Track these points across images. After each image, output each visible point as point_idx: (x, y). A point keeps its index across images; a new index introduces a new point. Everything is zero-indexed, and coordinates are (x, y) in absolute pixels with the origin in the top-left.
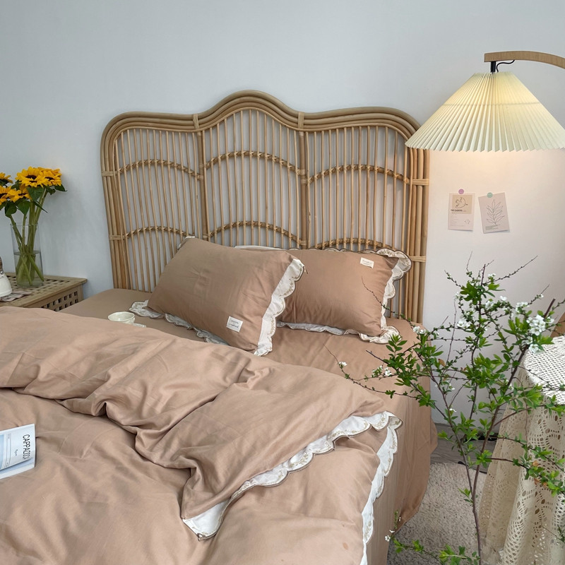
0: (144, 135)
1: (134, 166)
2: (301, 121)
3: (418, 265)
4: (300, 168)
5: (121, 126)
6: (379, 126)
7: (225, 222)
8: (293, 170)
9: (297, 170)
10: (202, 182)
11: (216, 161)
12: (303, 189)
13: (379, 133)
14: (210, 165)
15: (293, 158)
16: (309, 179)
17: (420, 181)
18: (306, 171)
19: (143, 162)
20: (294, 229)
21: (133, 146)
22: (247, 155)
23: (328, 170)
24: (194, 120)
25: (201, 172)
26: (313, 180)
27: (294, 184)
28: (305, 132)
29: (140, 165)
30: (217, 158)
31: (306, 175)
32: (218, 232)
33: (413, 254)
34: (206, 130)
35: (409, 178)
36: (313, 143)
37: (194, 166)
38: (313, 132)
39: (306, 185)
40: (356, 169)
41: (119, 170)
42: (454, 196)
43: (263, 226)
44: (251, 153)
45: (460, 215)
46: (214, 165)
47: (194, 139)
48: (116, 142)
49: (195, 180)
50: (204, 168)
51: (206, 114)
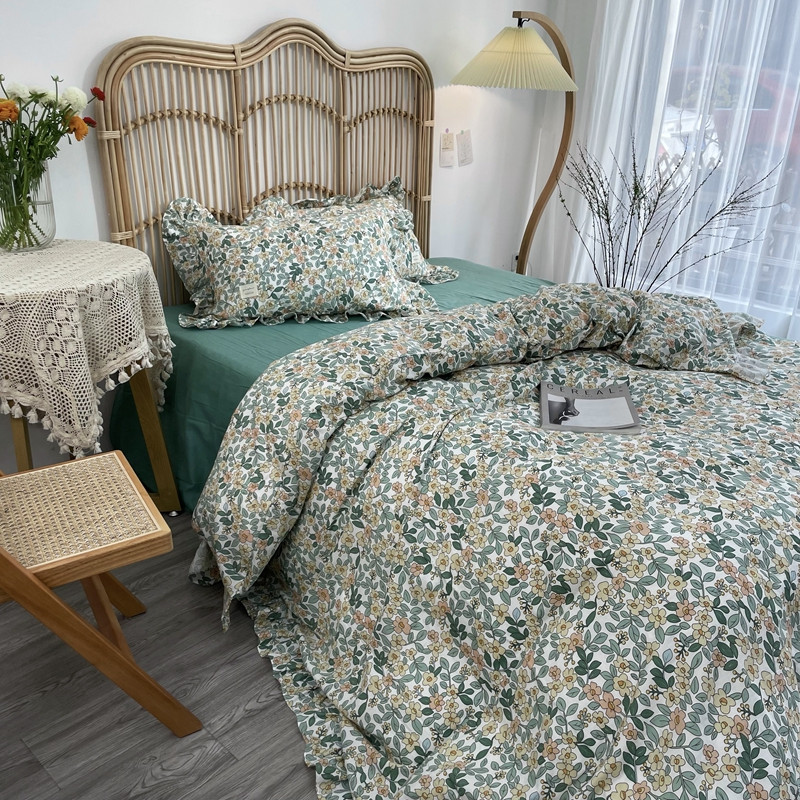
3: (427, 204)
7: (270, 187)
8: (337, 117)
10: (242, 138)
14: (253, 114)
17: (430, 123)
18: (349, 118)
19: (166, 113)
20: (331, 185)
22: (294, 101)
23: (367, 115)
24: (236, 52)
25: (241, 125)
28: (349, 73)
30: (261, 104)
31: (348, 122)
34: (249, 68)
35: (423, 120)
37: (225, 115)
38: (357, 73)
41: (131, 127)
42: (444, 135)
44: (298, 98)
45: (447, 153)
46: (258, 114)
47: (233, 79)
48: (124, 83)
49: (233, 136)
50: (245, 119)
51: (250, 45)
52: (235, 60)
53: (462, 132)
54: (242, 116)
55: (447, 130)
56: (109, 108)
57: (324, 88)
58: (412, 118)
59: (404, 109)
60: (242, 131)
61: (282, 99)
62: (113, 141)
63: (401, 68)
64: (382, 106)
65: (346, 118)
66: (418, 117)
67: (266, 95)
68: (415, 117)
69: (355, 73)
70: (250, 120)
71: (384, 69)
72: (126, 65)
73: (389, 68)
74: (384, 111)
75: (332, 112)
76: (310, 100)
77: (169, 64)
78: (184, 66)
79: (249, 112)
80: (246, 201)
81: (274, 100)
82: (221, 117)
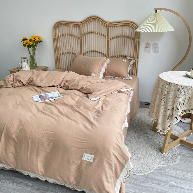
0: (65, 27)
1: (62, 35)
3: (137, 61)
4: (107, 36)
5: (58, 25)
6: (128, 26)
7: (87, 51)
8: (105, 37)
9: (106, 37)
10: (81, 40)
11: (85, 34)
12: (108, 42)
13: (128, 27)
14: (83, 35)
15: (105, 34)
16: (110, 39)
17: (138, 40)
18: (109, 37)
19: (65, 34)
20: (105, 53)
21: (62, 30)
22: (93, 33)
23: (114, 37)
24: (79, 23)
25: (81, 37)
26: (111, 39)
27: (106, 40)
28: (109, 27)
29: (64, 35)
30: (85, 33)
31: (109, 38)
32: (85, 53)
33: (135, 58)
34: (82, 26)
35: (135, 39)
36: (111, 30)
37: (79, 36)
38: (111, 27)
39: (109, 41)
40: (122, 37)
41: (58, 36)
42: (146, 44)
43: (97, 52)
44: (94, 32)
45: (147, 49)
48: (57, 28)
49: (79, 39)
51: (83, 21)
52: (79, 25)
53: (155, 43)
54: (81, 35)
56: (55, 33)
57: (103, 31)
62: (55, 39)
76: (98, 33)
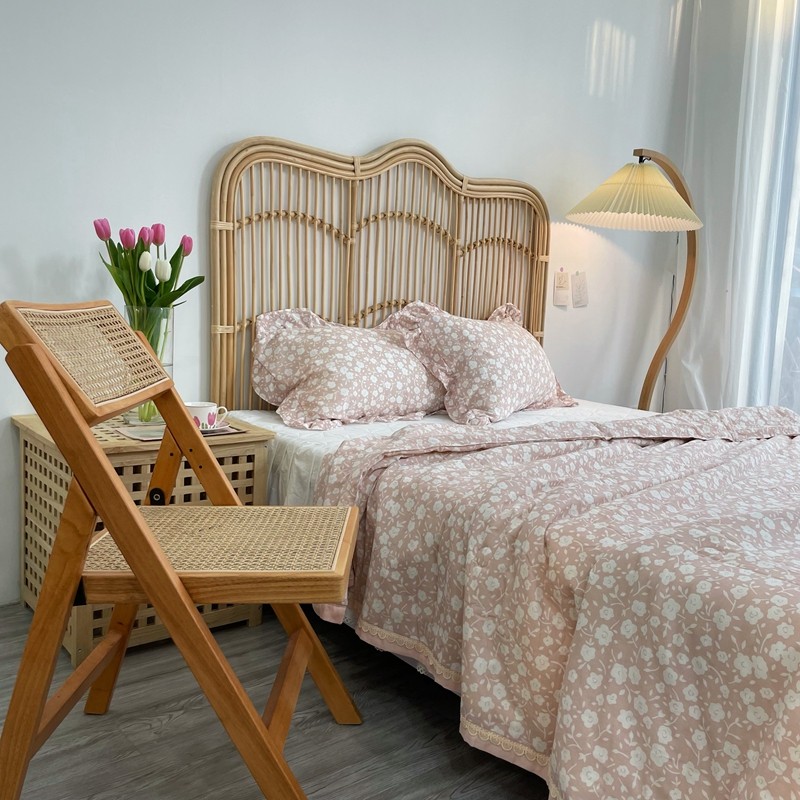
2: (466, 185)
10: (354, 248)
11: (374, 221)
14: (367, 225)
17: (545, 258)
18: (462, 242)
23: (481, 242)
24: (356, 164)
25: (353, 234)
26: (467, 251)
27: (445, 255)
28: (465, 198)
30: (376, 217)
31: (461, 246)
32: (369, 313)
34: (367, 180)
35: (537, 254)
39: (461, 256)
41: (244, 221)
42: (558, 274)
45: (561, 292)
46: (372, 226)
47: (350, 188)
48: (243, 178)
49: (346, 245)
50: (359, 230)
51: (370, 159)
52: (354, 171)
53: (577, 273)
54: (356, 226)
55: (562, 269)
56: (225, 200)
57: (439, 211)
58: (527, 251)
59: (519, 242)
60: (355, 241)
61: (398, 214)
62: (225, 233)
63: (518, 200)
64: (497, 236)
65: (460, 242)
66: (533, 250)
67: (381, 210)
68: (530, 249)
69: (472, 199)
70: (363, 231)
71: (500, 199)
72: (247, 161)
73: (506, 199)
74: (498, 239)
75: (446, 234)
76: (425, 220)
77: (289, 166)
78: (303, 169)
79: (363, 223)
80: (353, 312)
81: (389, 215)
82: (335, 225)
